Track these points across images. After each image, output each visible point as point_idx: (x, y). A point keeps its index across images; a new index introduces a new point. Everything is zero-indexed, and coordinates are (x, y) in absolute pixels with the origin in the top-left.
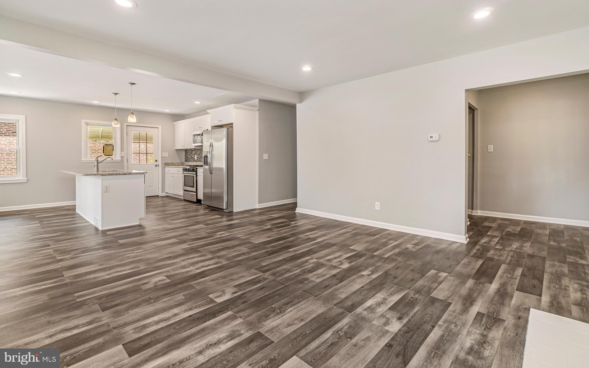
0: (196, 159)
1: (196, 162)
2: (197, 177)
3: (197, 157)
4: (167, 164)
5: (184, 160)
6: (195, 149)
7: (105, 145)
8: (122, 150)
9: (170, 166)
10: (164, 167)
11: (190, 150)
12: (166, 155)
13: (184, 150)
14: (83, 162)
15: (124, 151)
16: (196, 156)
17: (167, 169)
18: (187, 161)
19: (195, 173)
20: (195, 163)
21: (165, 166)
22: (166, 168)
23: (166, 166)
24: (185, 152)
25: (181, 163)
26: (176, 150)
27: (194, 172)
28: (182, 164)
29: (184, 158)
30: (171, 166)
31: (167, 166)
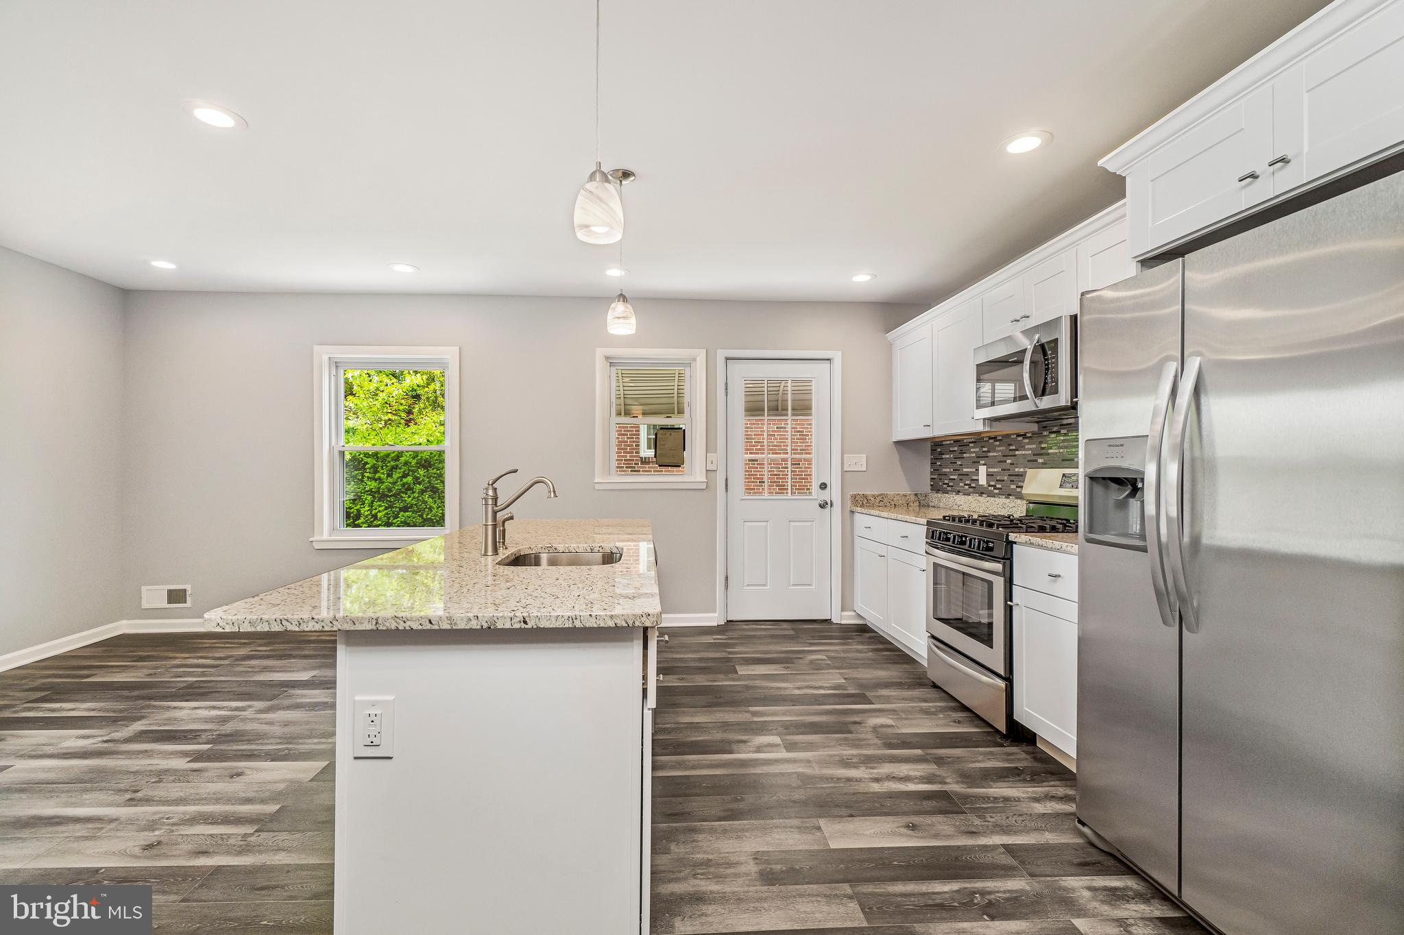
0: (983, 480)
1: (981, 494)
2: (1009, 595)
3: (989, 475)
4: (862, 502)
5: (929, 482)
6: (977, 438)
7: (662, 431)
8: (709, 447)
9: (872, 512)
10: (852, 512)
11: (956, 441)
12: (858, 462)
13: (929, 446)
14: (597, 487)
15: (716, 452)
16: (983, 470)
17: (862, 520)
18: (938, 491)
19: (998, 567)
20: (981, 499)
21: (854, 509)
22: (857, 516)
23: (859, 509)
24: (933, 450)
25: (916, 495)
26: (899, 443)
27: (995, 559)
28: (922, 503)
29: (928, 476)
30: (877, 513)
31: (863, 510)
